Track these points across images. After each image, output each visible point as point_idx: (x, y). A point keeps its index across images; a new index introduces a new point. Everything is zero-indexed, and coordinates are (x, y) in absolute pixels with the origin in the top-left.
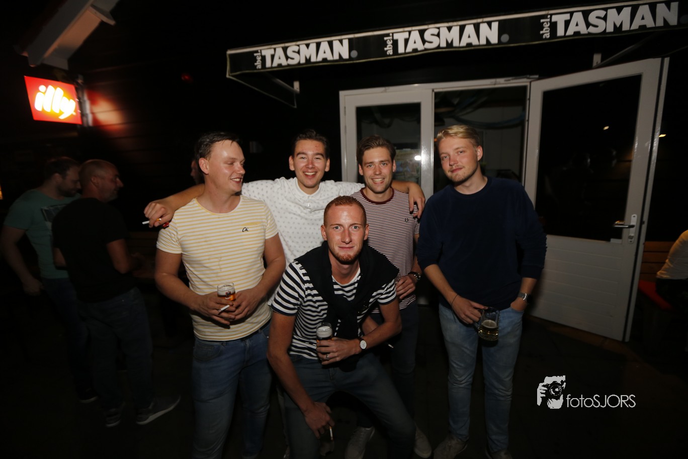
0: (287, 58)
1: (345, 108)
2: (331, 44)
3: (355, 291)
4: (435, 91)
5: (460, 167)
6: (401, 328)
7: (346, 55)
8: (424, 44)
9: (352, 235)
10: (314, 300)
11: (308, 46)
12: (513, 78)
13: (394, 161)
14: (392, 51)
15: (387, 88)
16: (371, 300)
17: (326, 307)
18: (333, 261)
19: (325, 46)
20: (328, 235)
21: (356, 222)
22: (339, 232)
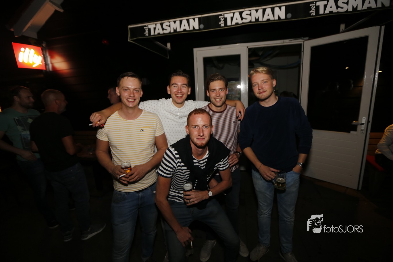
0: (163, 29)
1: (197, 58)
2: (188, 21)
3: (205, 163)
4: (249, 47)
5: (264, 91)
6: (232, 184)
7: (197, 27)
8: (242, 20)
9: (204, 131)
10: (182, 169)
11: (175, 22)
12: (294, 39)
13: (227, 88)
14: (223, 24)
15: (221, 46)
16: (215, 168)
17: (189, 173)
18: (193, 146)
19: (185, 22)
20: (190, 131)
21: (206, 124)
22: (197, 130)
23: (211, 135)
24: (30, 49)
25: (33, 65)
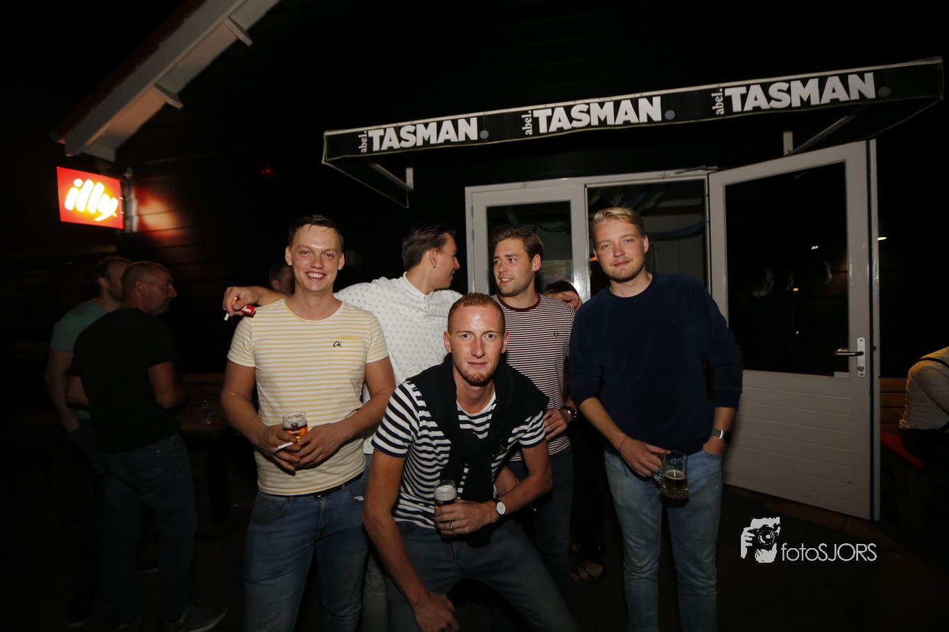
0: (400, 139)
2: (455, 123)
3: (488, 426)
4: (588, 186)
5: (628, 260)
6: (551, 482)
7: (473, 136)
8: (571, 122)
9: (486, 346)
11: (426, 125)
12: (686, 170)
14: (531, 130)
15: (526, 183)
16: (510, 440)
17: (448, 449)
18: (459, 380)
19: (447, 125)
20: (452, 346)
21: (491, 329)
22: (469, 342)
23: (503, 357)
24: (95, 183)
25: (96, 217)
